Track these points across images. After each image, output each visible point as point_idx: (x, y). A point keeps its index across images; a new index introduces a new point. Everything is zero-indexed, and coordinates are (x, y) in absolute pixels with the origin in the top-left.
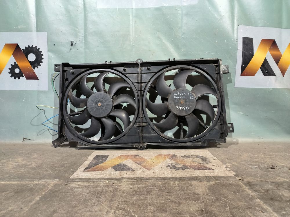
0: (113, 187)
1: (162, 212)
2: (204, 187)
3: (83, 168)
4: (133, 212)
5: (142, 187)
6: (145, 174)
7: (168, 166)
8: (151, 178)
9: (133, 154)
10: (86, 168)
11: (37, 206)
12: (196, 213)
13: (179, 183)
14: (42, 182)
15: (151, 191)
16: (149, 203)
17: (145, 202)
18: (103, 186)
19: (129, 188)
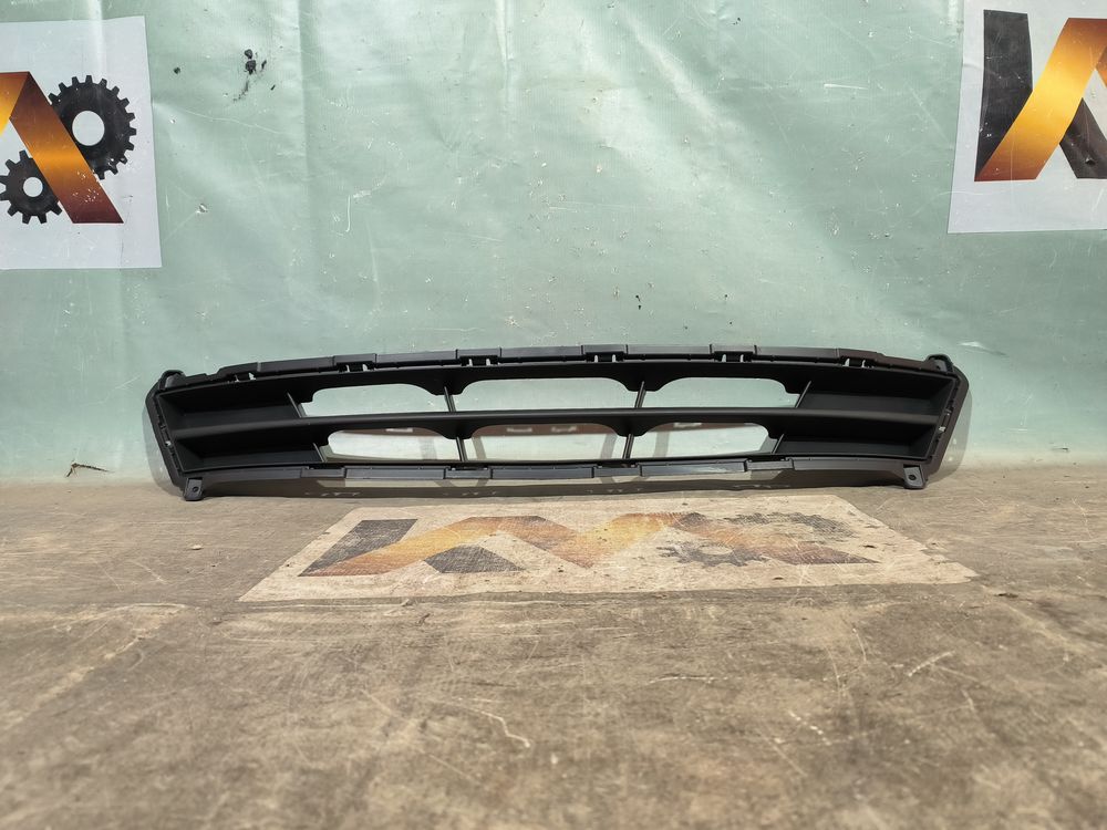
0: (423, 628)
1: (649, 723)
2: (841, 622)
3: (300, 562)
4: (508, 724)
5: (557, 628)
6: (570, 581)
9: (519, 515)
10: (315, 566)
11: (71, 705)
12: (814, 728)
13: (724, 611)
14: (116, 614)
15: (593, 643)
16: (588, 689)
17: (570, 684)
18: (381, 626)
19: (497, 630)
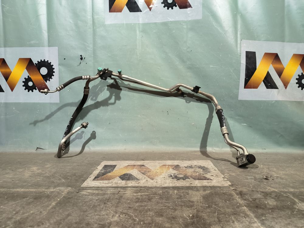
0: (119, 194)
1: (159, 216)
2: (200, 195)
3: (92, 177)
4: (134, 216)
5: (145, 195)
6: (149, 183)
7: (170, 176)
8: (154, 187)
9: (139, 164)
11: (54, 210)
12: (187, 218)
13: (178, 192)
14: (57, 189)
15: (152, 198)
16: (149, 209)
17: (146, 208)
18: (110, 194)
19: (133, 195)
